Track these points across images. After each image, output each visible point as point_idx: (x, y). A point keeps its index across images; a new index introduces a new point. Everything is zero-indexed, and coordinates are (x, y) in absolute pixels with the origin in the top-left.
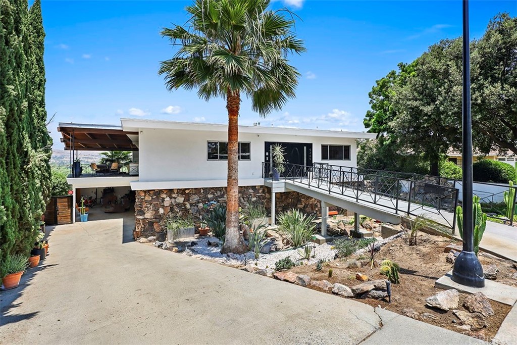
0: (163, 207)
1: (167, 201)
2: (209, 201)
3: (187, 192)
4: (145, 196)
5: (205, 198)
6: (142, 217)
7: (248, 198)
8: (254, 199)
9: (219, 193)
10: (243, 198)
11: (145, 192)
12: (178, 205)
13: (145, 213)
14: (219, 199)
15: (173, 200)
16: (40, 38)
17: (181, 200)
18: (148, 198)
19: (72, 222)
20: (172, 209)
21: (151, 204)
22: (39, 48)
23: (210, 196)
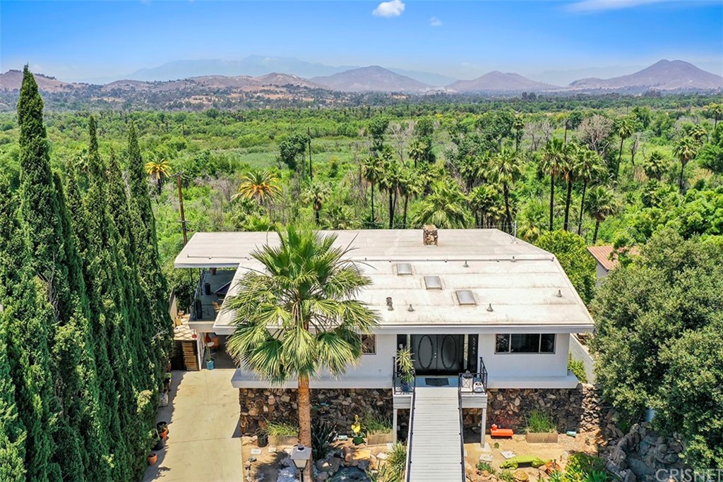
0: (267, 405)
1: (272, 400)
2: (319, 403)
3: (293, 391)
4: (248, 393)
5: (314, 399)
6: (246, 414)
7: (372, 402)
8: (380, 403)
9: (332, 394)
10: (365, 401)
11: (248, 389)
12: (284, 404)
13: (249, 410)
14: (332, 401)
15: (278, 399)
16: (142, 182)
17: (286, 399)
18: (251, 395)
19: (198, 370)
20: (277, 408)
21: (254, 401)
22: (143, 194)
23: (321, 397)
